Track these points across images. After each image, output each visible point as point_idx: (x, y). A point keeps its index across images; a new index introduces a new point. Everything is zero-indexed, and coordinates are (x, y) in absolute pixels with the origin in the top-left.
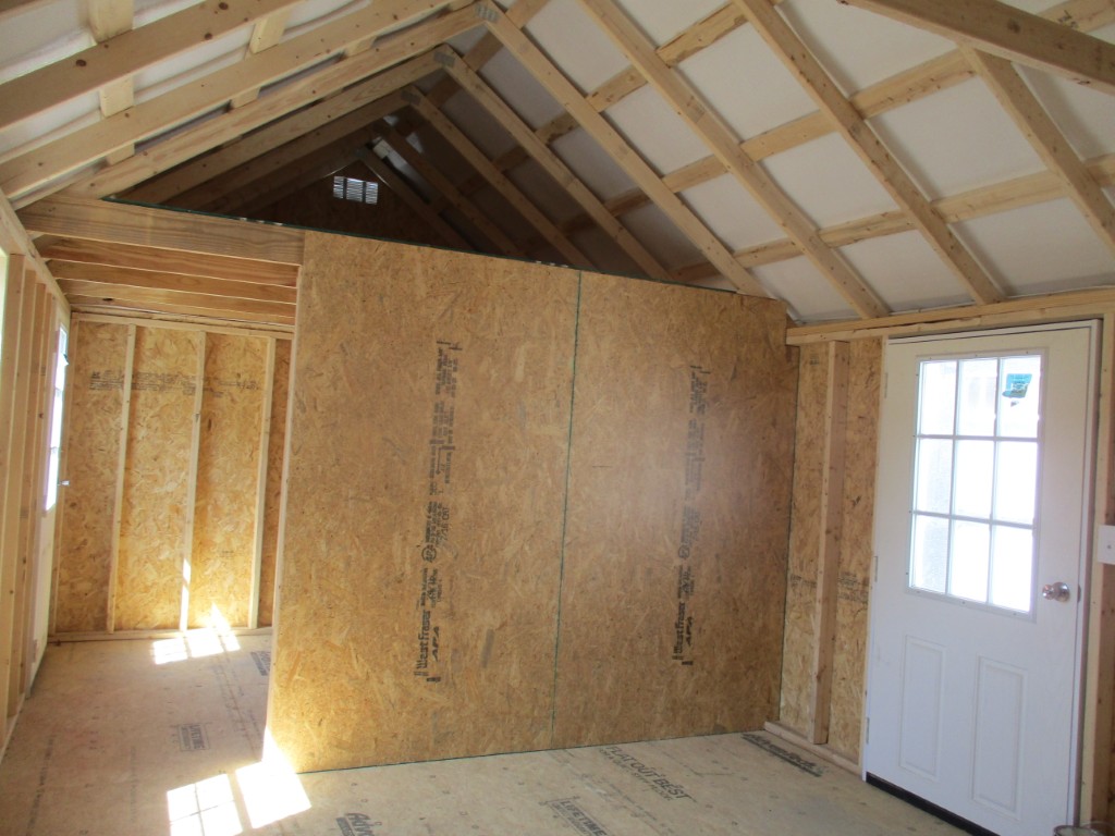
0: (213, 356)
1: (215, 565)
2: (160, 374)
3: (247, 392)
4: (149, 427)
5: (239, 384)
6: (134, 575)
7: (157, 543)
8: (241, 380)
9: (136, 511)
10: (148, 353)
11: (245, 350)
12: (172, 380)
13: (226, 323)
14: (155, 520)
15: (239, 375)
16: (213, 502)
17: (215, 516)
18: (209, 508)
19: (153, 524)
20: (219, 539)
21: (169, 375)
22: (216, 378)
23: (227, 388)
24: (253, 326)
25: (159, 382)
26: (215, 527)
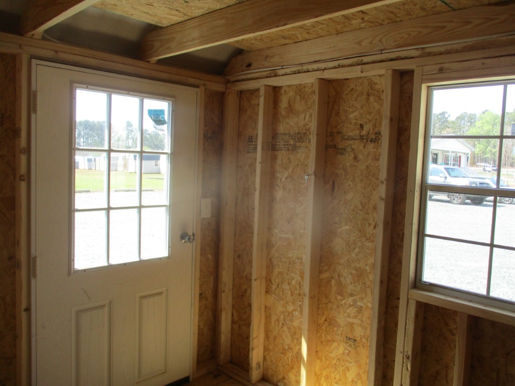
0: (336, 107)
1: (338, 349)
2: (292, 132)
3: (371, 146)
4: (284, 189)
5: (362, 137)
6: (275, 333)
7: (290, 308)
8: (364, 133)
9: (276, 271)
10: (283, 113)
11: (368, 95)
12: (301, 138)
13: (336, 63)
14: (289, 284)
15: (362, 126)
16: (337, 277)
17: (339, 294)
18: (333, 282)
19: (288, 287)
20: (341, 319)
21: (299, 133)
22: (339, 133)
23: (351, 142)
24: (366, 59)
25: (292, 142)
26: (338, 306)
